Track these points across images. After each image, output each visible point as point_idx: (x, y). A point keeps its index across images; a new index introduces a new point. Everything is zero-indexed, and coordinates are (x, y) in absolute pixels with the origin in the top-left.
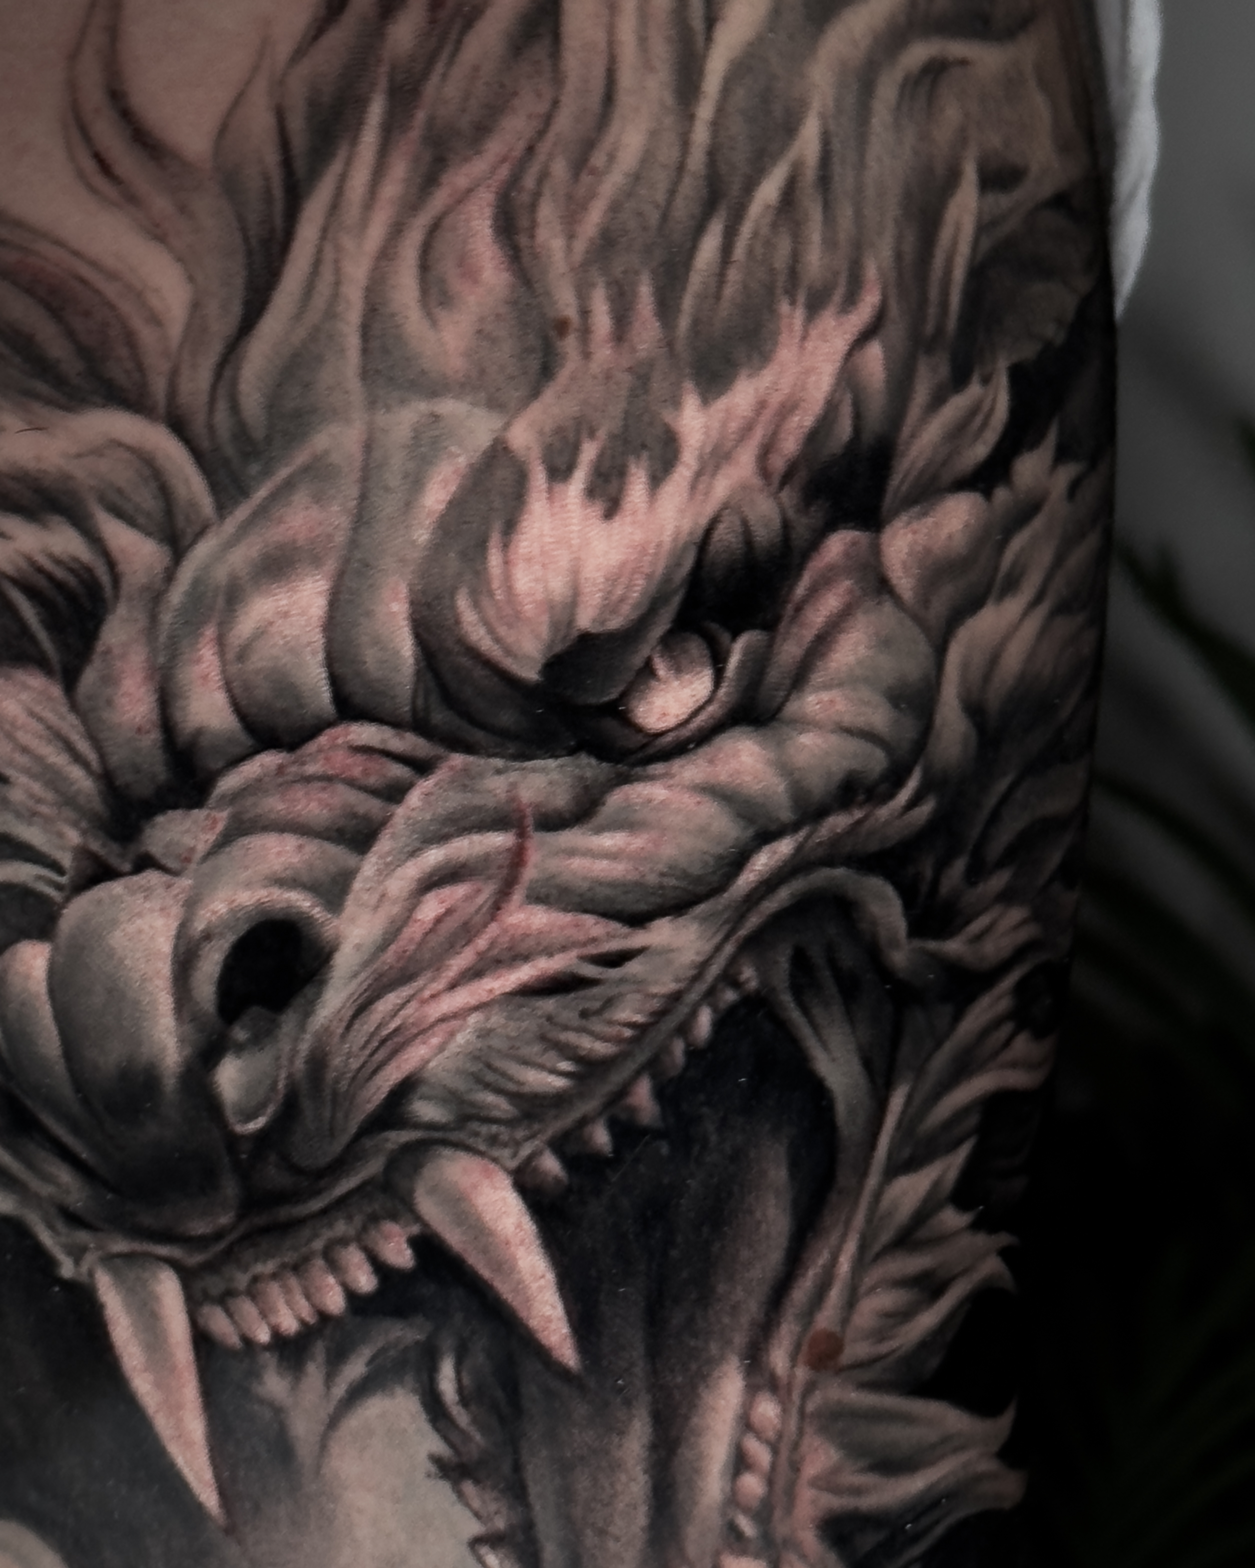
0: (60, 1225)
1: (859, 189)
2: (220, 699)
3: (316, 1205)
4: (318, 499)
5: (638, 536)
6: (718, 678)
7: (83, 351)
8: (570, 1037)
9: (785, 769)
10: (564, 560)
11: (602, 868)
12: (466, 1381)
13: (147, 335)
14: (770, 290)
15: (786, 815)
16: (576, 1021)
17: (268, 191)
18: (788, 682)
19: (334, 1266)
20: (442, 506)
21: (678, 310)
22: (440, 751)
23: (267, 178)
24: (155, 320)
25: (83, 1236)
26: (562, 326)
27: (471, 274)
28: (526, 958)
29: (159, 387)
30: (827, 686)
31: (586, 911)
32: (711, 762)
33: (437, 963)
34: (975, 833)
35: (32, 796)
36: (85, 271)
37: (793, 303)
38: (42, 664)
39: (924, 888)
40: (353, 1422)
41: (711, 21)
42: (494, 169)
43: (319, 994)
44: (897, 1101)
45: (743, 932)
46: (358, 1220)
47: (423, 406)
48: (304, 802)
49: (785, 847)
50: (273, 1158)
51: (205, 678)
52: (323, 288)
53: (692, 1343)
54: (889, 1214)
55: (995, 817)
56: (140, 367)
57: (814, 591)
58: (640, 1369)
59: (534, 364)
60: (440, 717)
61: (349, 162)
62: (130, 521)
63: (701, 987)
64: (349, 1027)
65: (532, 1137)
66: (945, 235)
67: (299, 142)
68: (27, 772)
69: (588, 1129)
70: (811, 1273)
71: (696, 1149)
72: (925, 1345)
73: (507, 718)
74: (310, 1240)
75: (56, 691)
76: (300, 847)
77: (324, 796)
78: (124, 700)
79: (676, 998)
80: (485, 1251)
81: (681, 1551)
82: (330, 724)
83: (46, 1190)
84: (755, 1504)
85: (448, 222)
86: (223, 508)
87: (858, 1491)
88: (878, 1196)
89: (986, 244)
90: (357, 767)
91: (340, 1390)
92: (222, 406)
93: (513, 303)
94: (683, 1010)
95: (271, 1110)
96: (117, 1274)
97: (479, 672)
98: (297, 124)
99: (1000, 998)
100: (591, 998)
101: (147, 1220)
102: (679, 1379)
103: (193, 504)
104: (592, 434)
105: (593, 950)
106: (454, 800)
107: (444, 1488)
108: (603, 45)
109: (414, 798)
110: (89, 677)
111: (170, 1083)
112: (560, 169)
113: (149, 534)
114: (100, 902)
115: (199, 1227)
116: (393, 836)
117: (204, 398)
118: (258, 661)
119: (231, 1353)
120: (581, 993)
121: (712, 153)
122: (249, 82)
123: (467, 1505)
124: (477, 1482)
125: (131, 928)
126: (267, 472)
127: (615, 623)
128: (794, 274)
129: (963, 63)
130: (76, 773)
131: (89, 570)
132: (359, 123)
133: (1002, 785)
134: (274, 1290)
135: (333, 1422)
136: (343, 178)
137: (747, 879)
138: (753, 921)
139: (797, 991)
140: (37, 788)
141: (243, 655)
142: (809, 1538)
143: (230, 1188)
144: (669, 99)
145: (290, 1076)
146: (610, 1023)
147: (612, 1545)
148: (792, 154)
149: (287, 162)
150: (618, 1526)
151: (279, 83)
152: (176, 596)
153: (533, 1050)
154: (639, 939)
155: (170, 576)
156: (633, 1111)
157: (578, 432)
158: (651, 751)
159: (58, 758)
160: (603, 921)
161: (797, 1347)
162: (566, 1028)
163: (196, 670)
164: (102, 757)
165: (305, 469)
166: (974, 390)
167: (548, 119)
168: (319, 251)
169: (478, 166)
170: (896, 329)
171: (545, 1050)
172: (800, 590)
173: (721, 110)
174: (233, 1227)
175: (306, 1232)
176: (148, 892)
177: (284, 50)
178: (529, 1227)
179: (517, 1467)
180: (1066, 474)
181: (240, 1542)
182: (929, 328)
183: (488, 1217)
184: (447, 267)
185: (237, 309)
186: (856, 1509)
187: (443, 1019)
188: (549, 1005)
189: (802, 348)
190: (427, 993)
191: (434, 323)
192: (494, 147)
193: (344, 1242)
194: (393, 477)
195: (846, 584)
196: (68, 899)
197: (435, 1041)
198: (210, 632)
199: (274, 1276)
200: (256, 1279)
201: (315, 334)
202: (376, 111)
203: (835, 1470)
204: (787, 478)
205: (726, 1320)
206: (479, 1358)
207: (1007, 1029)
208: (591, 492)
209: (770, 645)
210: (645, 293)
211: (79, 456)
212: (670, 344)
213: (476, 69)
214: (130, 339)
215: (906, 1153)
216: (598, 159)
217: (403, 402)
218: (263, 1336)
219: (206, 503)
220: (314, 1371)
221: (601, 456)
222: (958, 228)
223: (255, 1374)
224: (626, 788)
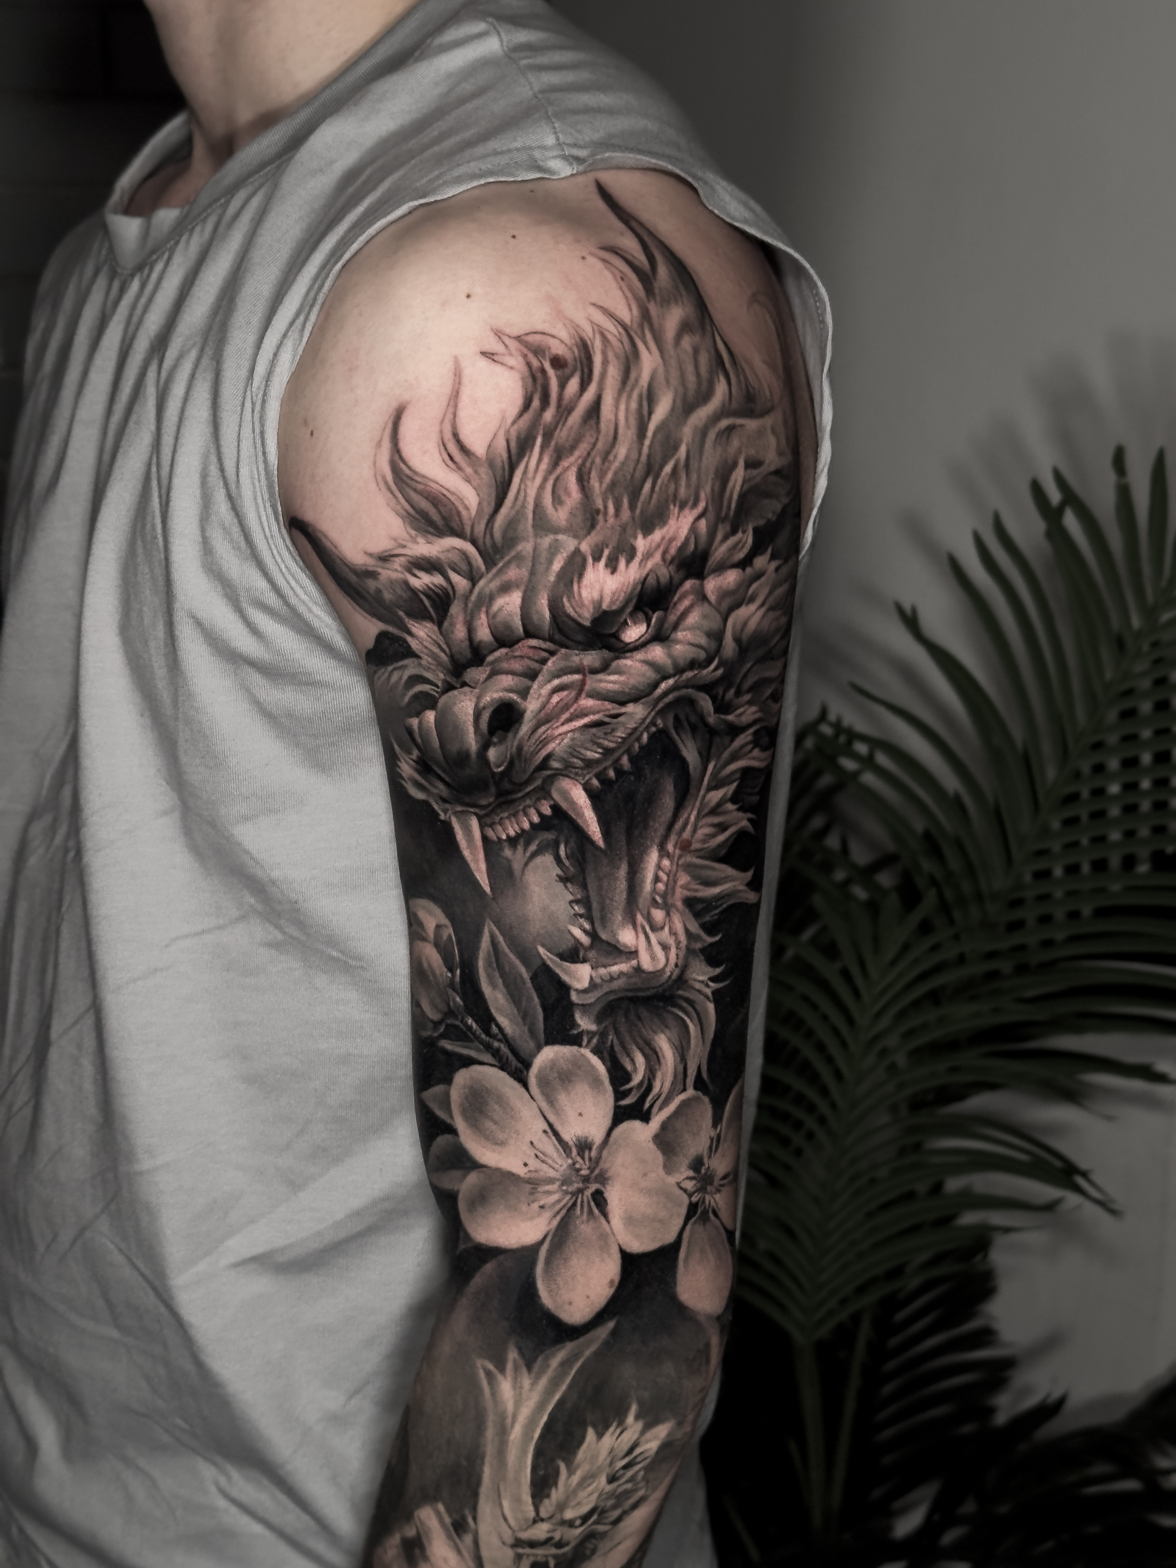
0: (440, 803)
1: (699, 468)
2: (487, 631)
3: (520, 795)
4: (519, 567)
5: (622, 579)
6: (648, 626)
7: (444, 518)
8: (601, 741)
9: (670, 656)
10: (598, 587)
11: (610, 686)
12: (568, 851)
13: (464, 513)
14: (667, 501)
15: (671, 671)
16: (603, 736)
17: (503, 466)
18: (671, 628)
19: (526, 814)
20: (559, 570)
21: (636, 507)
22: (558, 648)
23: (503, 462)
24: (467, 508)
25: (447, 806)
26: (598, 512)
27: (568, 494)
28: (586, 715)
29: (468, 530)
30: (684, 630)
31: (605, 700)
32: (646, 653)
33: (558, 716)
34: (738, 681)
35: (428, 662)
36: (445, 492)
37: (675, 505)
38: (431, 619)
39: (720, 697)
40: (532, 865)
41: (650, 413)
42: (576, 460)
43: (520, 726)
44: (711, 767)
45: (657, 709)
46: (534, 799)
47: (552, 537)
48: (514, 664)
49: (671, 682)
50: (506, 779)
51: (482, 624)
52: (521, 498)
53: (641, 841)
54: (708, 803)
55: (745, 676)
56: (462, 524)
57: (680, 599)
58: (624, 849)
59: (589, 524)
60: (557, 637)
61: (529, 458)
62: (459, 574)
63: (644, 726)
64: (529, 738)
65: (589, 773)
66: (730, 484)
67: (514, 451)
68: (427, 655)
69: (607, 771)
70: (681, 820)
71: (643, 779)
72: (720, 846)
73: (579, 637)
74: (518, 806)
75: (436, 628)
76: (513, 679)
77: (520, 662)
78: (457, 632)
79: (635, 729)
80: (574, 810)
81: (637, 906)
82: (522, 639)
83: (435, 791)
84: (662, 893)
85: (561, 477)
86: (488, 569)
87: (696, 891)
88: (704, 797)
89: (746, 487)
90: (531, 653)
91: (528, 854)
92: (488, 536)
93: (582, 504)
94: (638, 733)
95: (505, 764)
96: (457, 817)
97: (570, 623)
98: (513, 444)
99: (748, 736)
100: (608, 729)
101: (467, 800)
102: (637, 852)
103: (478, 568)
104: (607, 546)
105: (608, 713)
106: (563, 664)
107: (561, 884)
108: (613, 420)
109: (550, 663)
110: (446, 624)
111: (474, 756)
112: (598, 460)
113: (464, 578)
114: (450, 697)
115: (484, 802)
116: (543, 676)
117: (482, 534)
118: (499, 619)
119: (494, 842)
120: (604, 727)
121: (649, 456)
122: (498, 431)
123: (568, 890)
124: (572, 883)
125: (460, 706)
126: (502, 558)
127: (614, 608)
128: (675, 496)
129: (742, 426)
130: (442, 655)
131: (446, 589)
132: (533, 445)
133: (749, 665)
134: (507, 822)
135: (526, 864)
136: (528, 463)
137: (659, 691)
138: (661, 705)
139: (676, 728)
140: (430, 660)
141: (494, 616)
142: (679, 904)
143: (493, 790)
144: (635, 438)
145: (511, 754)
146: (614, 736)
147: (614, 903)
148: (676, 457)
149: (510, 457)
150: (617, 898)
151: (508, 432)
152: (473, 598)
153: (589, 745)
154: (623, 710)
155: (471, 591)
156: (621, 765)
157: (602, 546)
158: (626, 649)
159: (436, 650)
160: (611, 704)
161: (676, 843)
162: (599, 738)
163: (479, 622)
164: (450, 650)
165: (514, 557)
166: (740, 535)
167: (594, 444)
168: (520, 486)
169: (572, 459)
170: (711, 515)
171: (593, 745)
172: (676, 599)
173: (652, 442)
174: (494, 802)
175: (517, 804)
176: (465, 694)
177: (509, 421)
178: (588, 802)
179: (584, 879)
180: (774, 565)
181: (497, 903)
182: (723, 514)
183: (575, 799)
184: (561, 492)
185: (493, 504)
186: (696, 896)
187: (560, 735)
188: (594, 730)
189: (677, 520)
190: (554, 726)
191: (556, 510)
192: (577, 453)
193: (529, 806)
194: (543, 559)
195: (691, 597)
196: (440, 696)
197: (557, 742)
198: (484, 609)
199: (507, 818)
200: (501, 819)
201: (518, 512)
202: (539, 441)
203: (689, 883)
204: (671, 562)
205: (653, 834)
206: (572, 844)
207: (750, 747)
208: (607, 566)
209: (666, 616)
210: (625, 501)
211: (443, 552)
212: (633, 519)
213: (572, 427)
214: (459, 514)
215: (714, 784)
216: (611, 457)
217: (546, 535)
218: (504, 837)
219: (483, 568)
220: (520, 848)
221: (610, 554)
222: (736, 481)
223: (502, 849)
224: (618, 661)
